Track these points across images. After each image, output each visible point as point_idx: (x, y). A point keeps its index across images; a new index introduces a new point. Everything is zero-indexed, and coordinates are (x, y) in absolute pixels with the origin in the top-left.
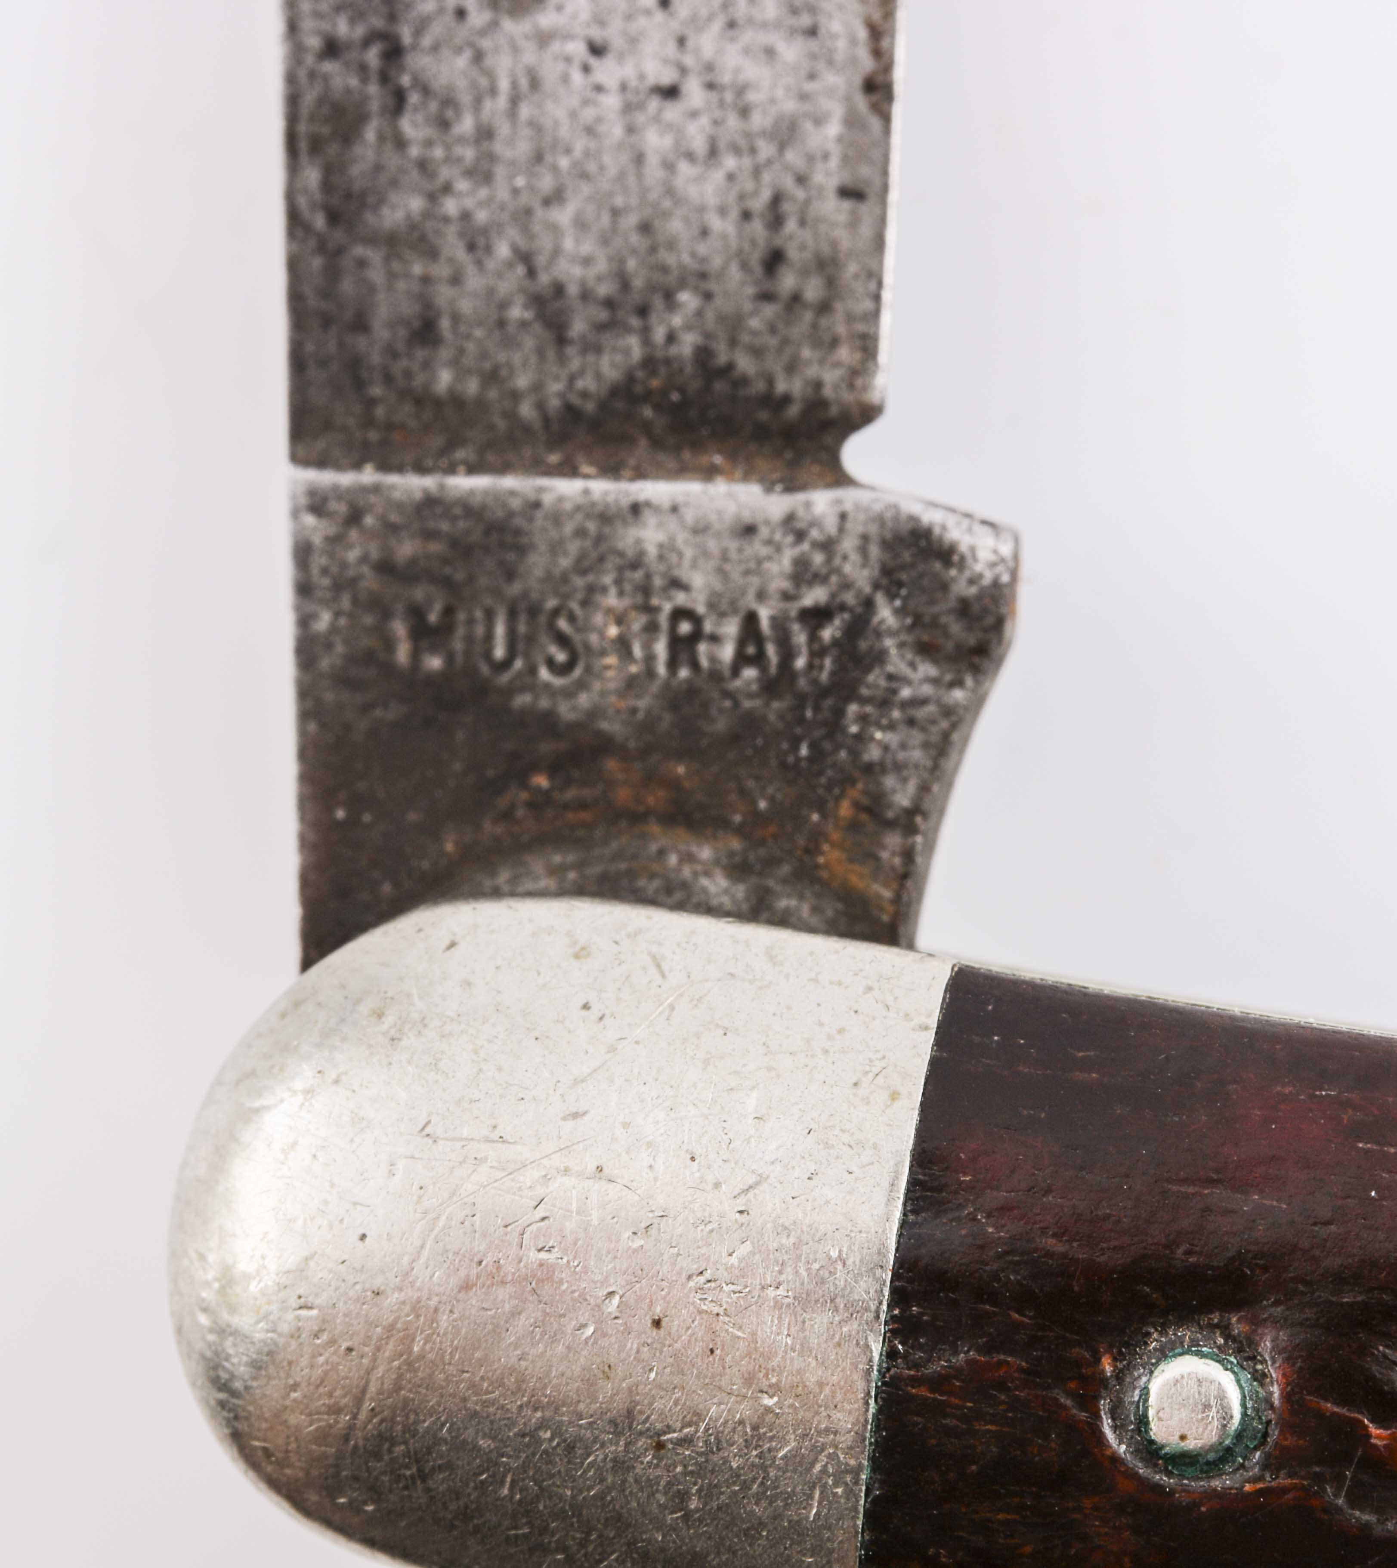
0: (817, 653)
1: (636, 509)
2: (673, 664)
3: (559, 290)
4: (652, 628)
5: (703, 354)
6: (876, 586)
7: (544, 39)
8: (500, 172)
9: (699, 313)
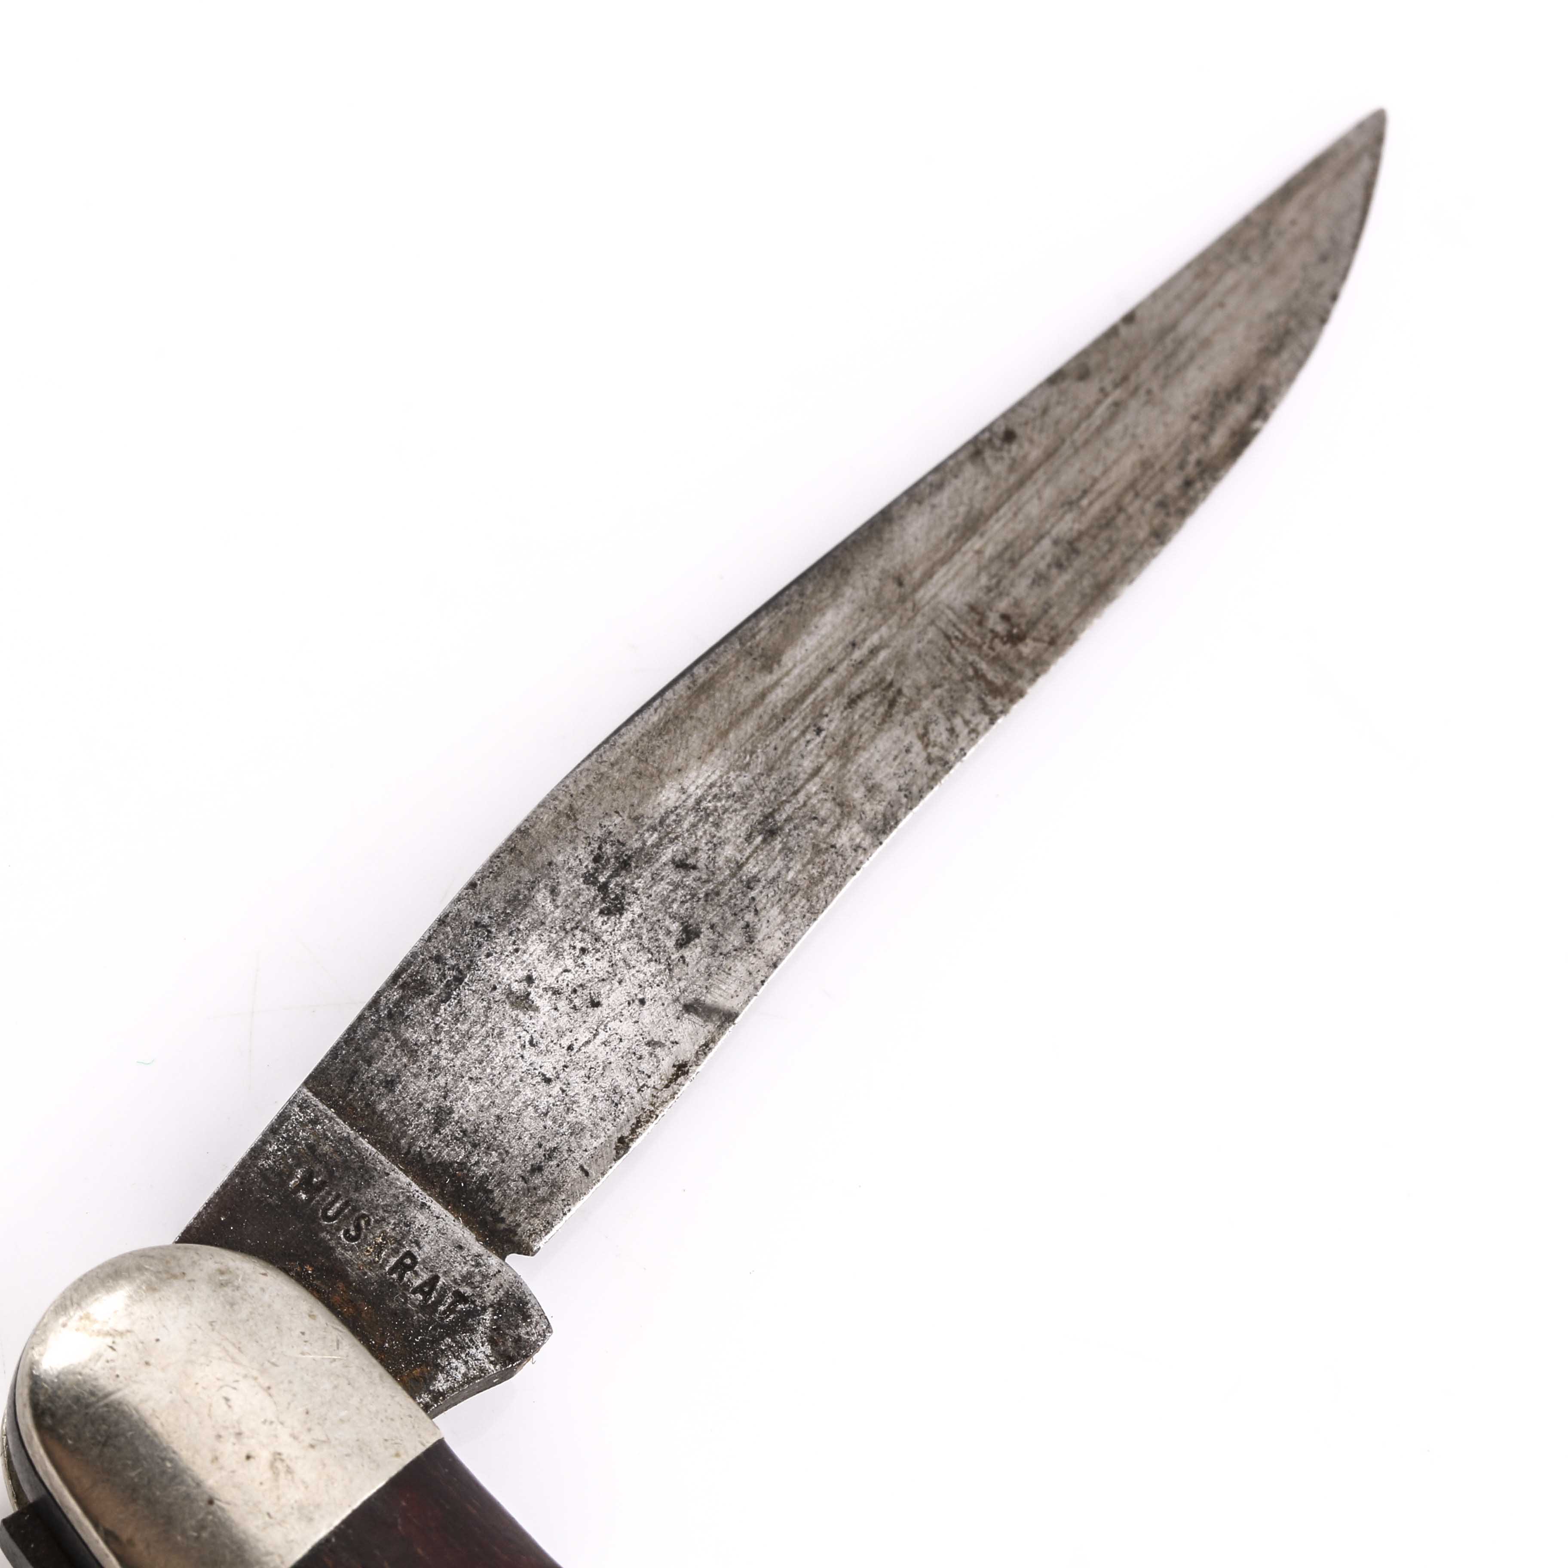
0: (451, 1309)
1: (423, 1205)
2: (393, 1270)
3: (451, 1111)
4: (396, 1251)
5: (485, 1178)
6: (491, 1306)
7: (517, 1023)
8: (463, 1054)
9: (494, 1164)
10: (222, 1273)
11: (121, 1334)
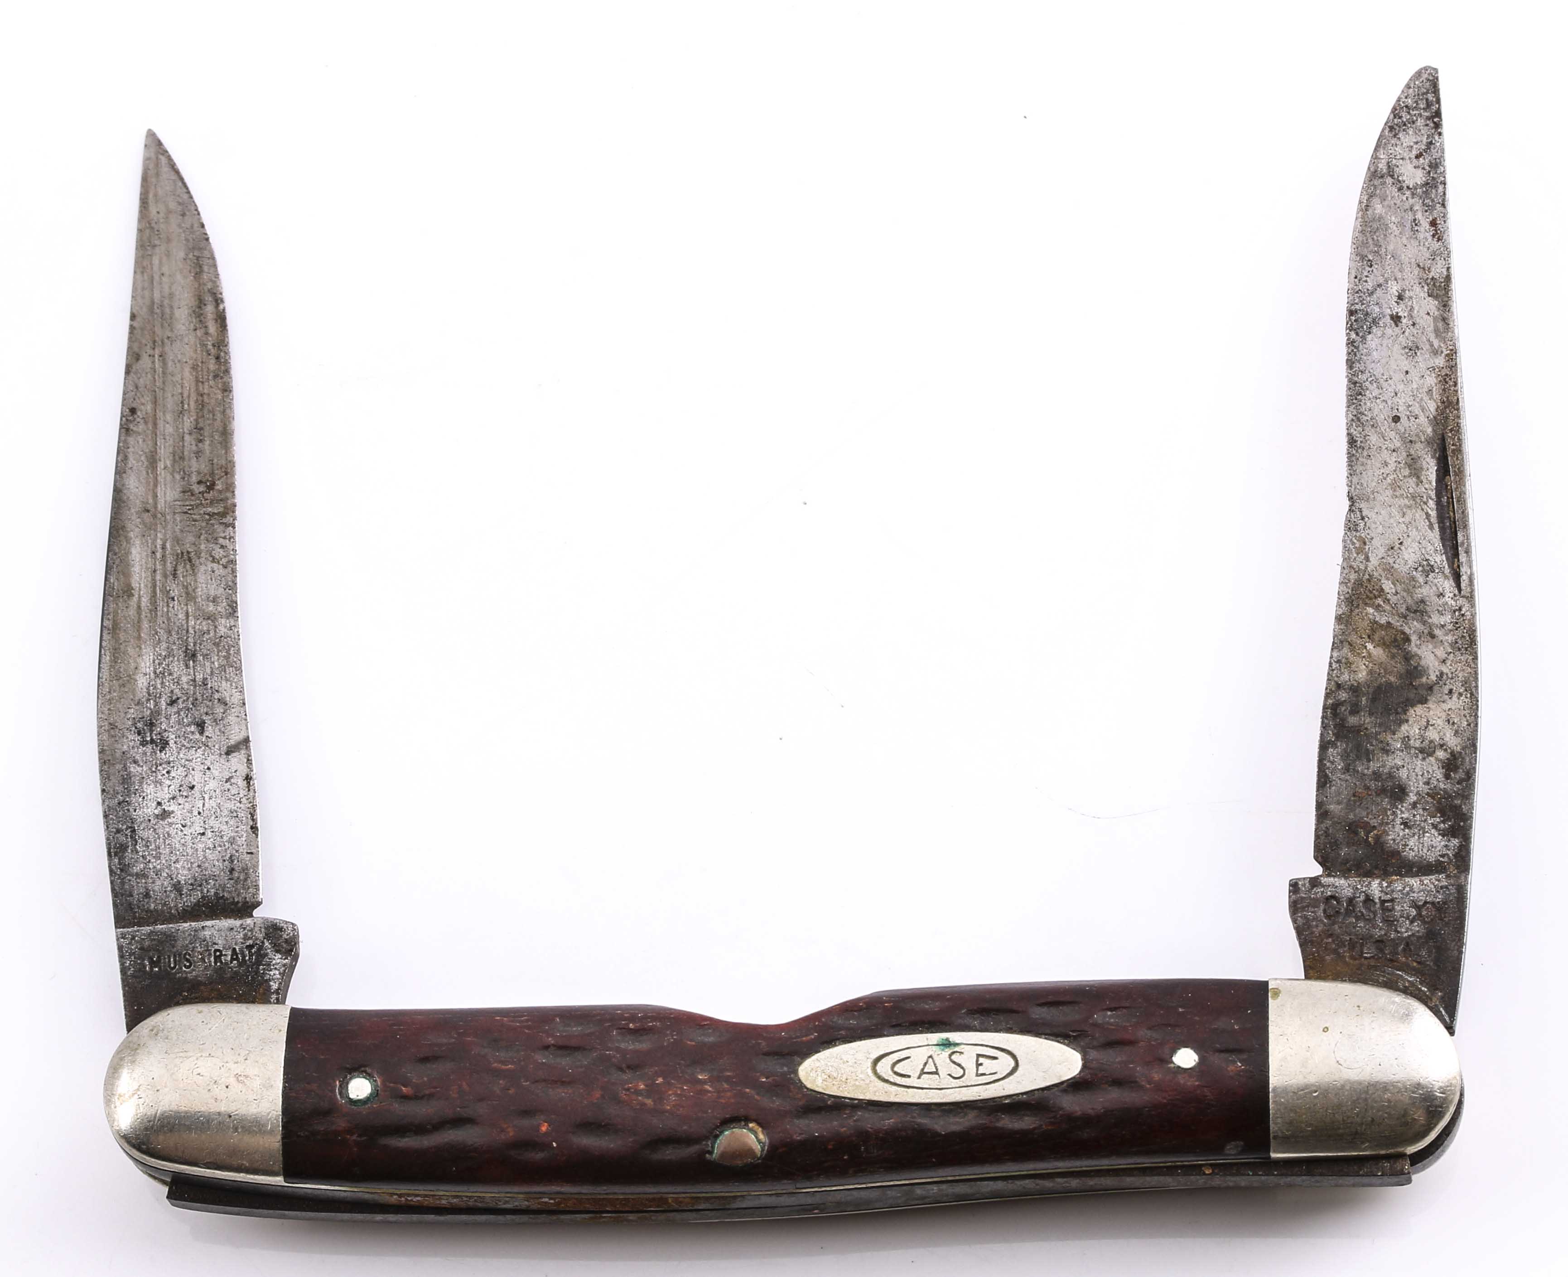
0: (251, 955)
1: (203, 927)
2: (216, 963)
3: (179, 882)
4: (210, 955)
5: (216, 894)
6: (264, 938)
7: (170, 824)
8: (162, 856)
9: (214, 885)
10: (152, 1030)
11: (138, 1090)
